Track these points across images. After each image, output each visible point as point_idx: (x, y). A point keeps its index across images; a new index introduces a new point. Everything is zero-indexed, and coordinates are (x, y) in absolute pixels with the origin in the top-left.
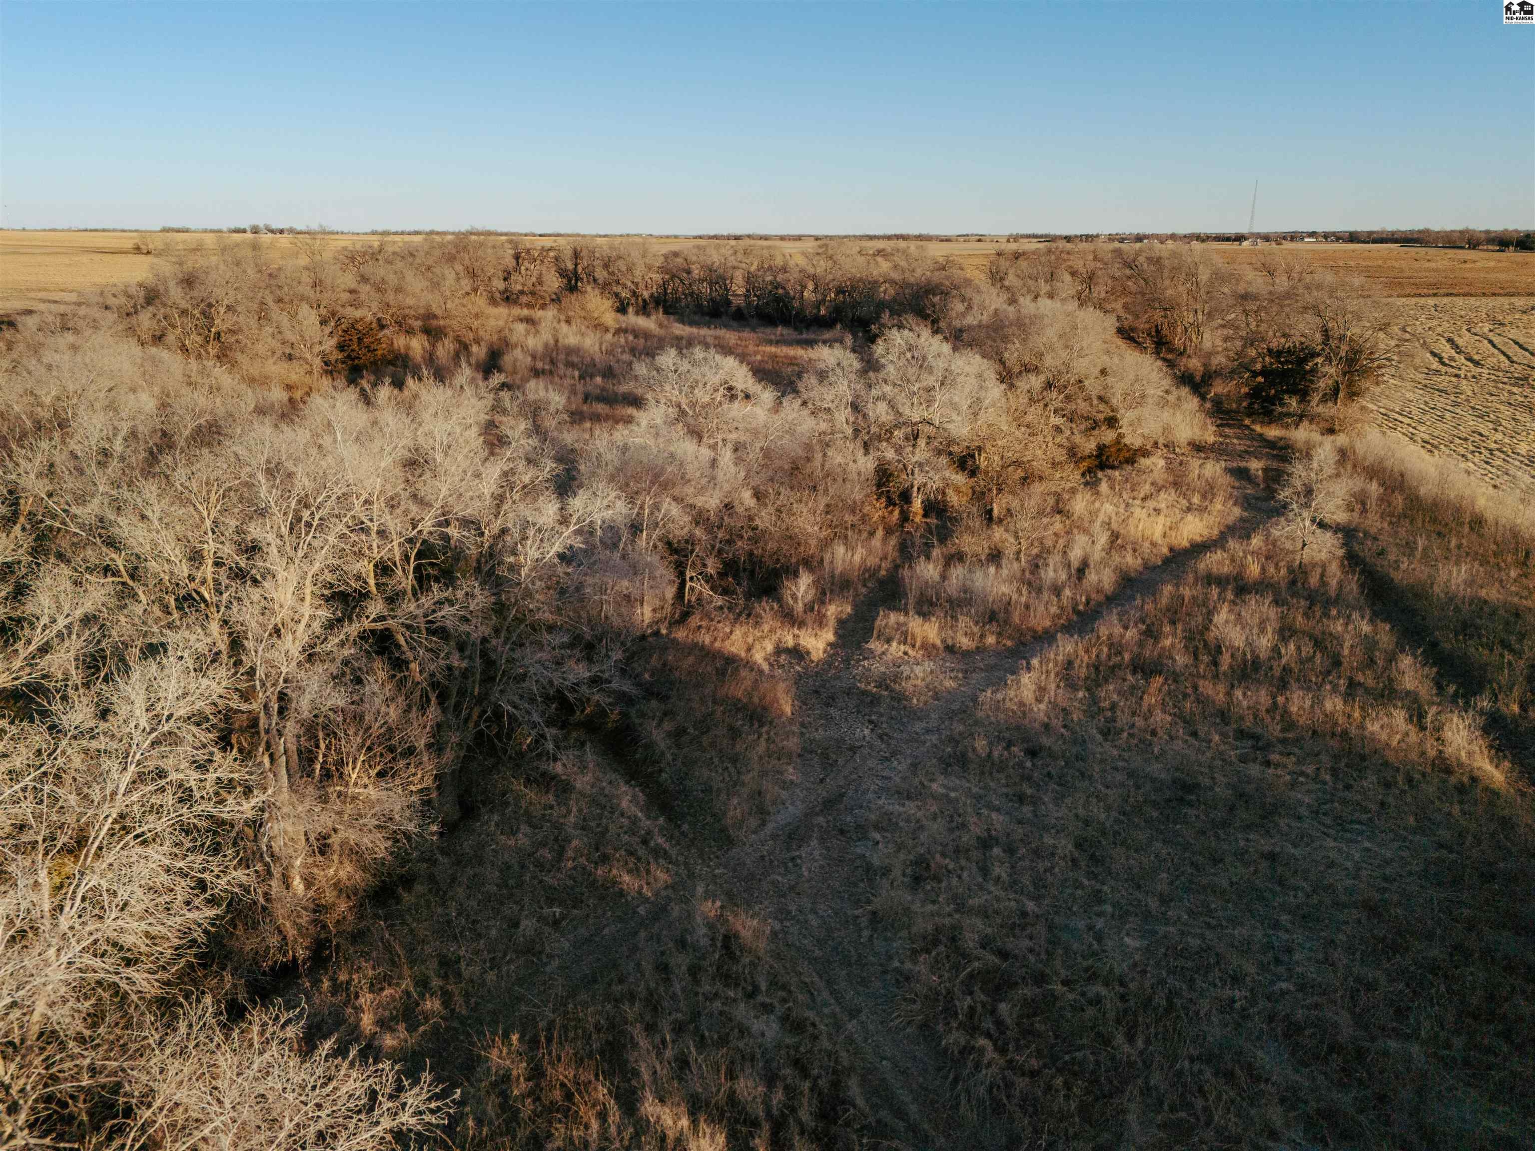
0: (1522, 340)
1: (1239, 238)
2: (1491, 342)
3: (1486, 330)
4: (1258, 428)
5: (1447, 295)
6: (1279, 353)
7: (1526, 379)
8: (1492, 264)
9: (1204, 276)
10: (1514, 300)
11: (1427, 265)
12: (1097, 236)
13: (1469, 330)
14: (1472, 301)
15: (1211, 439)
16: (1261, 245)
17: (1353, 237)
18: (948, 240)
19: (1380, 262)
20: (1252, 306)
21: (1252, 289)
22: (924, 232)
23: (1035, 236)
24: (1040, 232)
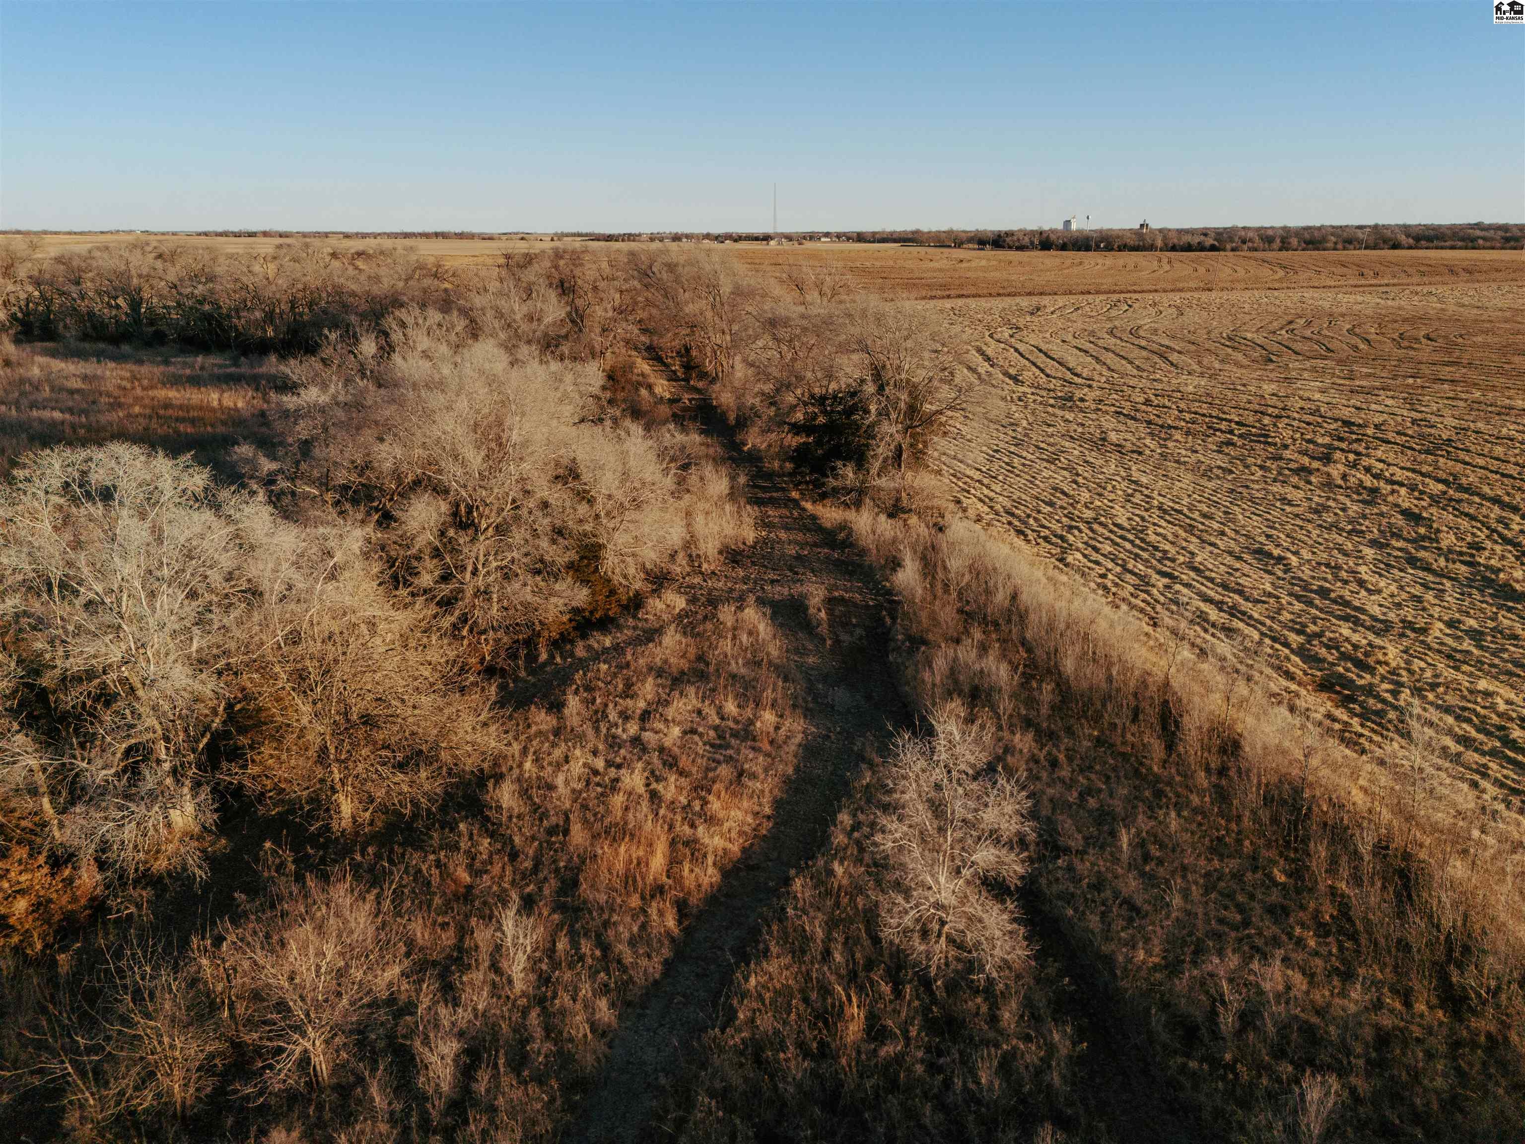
0: (1044, 347)
1: (767, 238)
2: (1016, 350)
3: (1006, 335)
4: (808, 506)
5: (962, 296)
6: (822, 399)
7: (1070, 399)
8: (984, 263)
9: (726, 289)
10: (1018, 300)
11: (932, 265)
12: (640, 235)
13: (991, 336)
14: (984, 303)
15: (750, 535)
16: (786, 245)
17: (860, 238)
18: (491, 238)
19: (891, 263)
20: (782, 333)
21: (781, 312)
22: (467, 229)
23: (579, 235)
24: (584, 231)
